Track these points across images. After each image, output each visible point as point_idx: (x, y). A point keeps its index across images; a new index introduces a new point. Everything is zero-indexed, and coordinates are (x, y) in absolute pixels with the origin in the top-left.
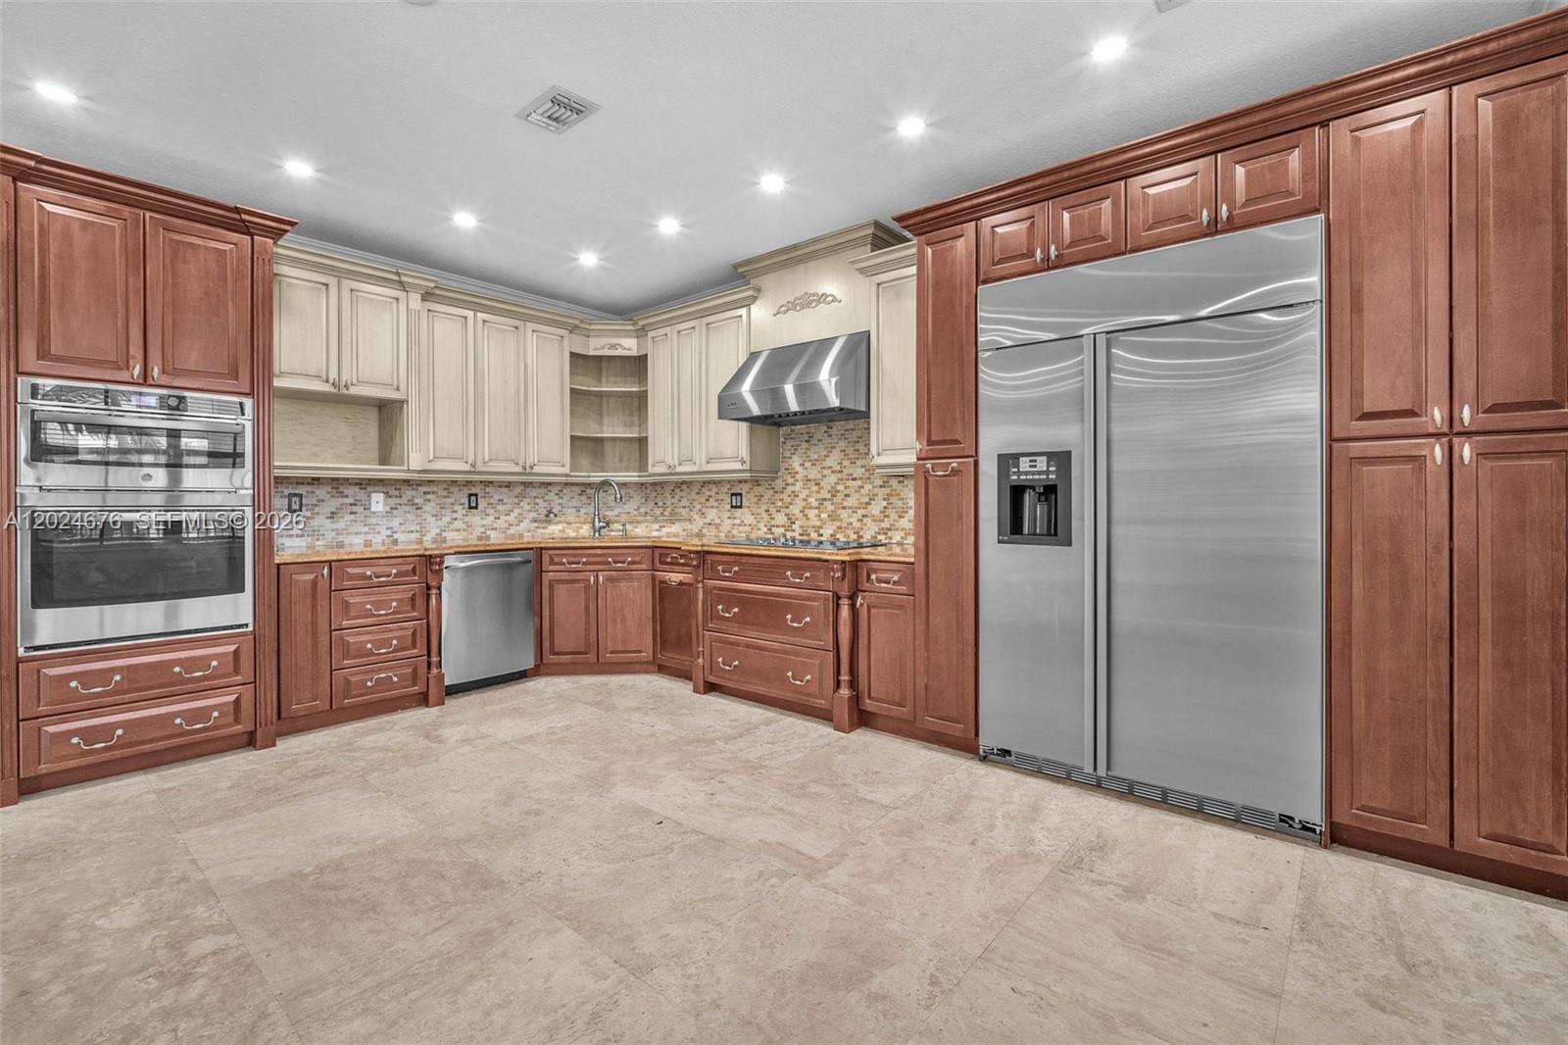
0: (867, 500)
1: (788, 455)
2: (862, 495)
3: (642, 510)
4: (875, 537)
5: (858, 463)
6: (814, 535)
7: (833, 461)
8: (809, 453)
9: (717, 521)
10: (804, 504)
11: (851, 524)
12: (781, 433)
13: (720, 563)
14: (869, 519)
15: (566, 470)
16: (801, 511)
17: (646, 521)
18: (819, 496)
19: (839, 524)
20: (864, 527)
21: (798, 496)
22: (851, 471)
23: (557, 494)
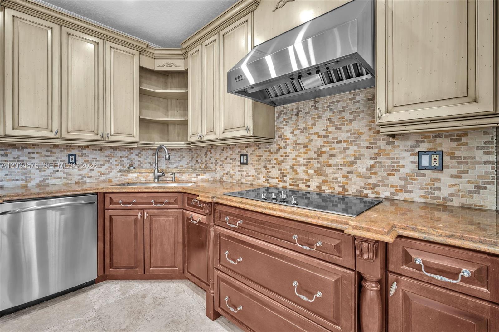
0: (353, 160)
1: (281, 126)
2: (348, 155)
3: (190, 165)
4: (361, 191)
5: (344, 128)
7: (319, 128)
8: (298, 124)
9: (232, 172)
10: (294, 162)
11: (336, 179)
12: (276, 110)
13: (227, 214)
14: (355, 176)
15: (137, 139)
16: (292, 168)
17: (188, 172)
18: (307, 156)
19: (324, 178)
20: (349, 182)
21: (288, 156)
22: (336, 135)
23: (136, 155)
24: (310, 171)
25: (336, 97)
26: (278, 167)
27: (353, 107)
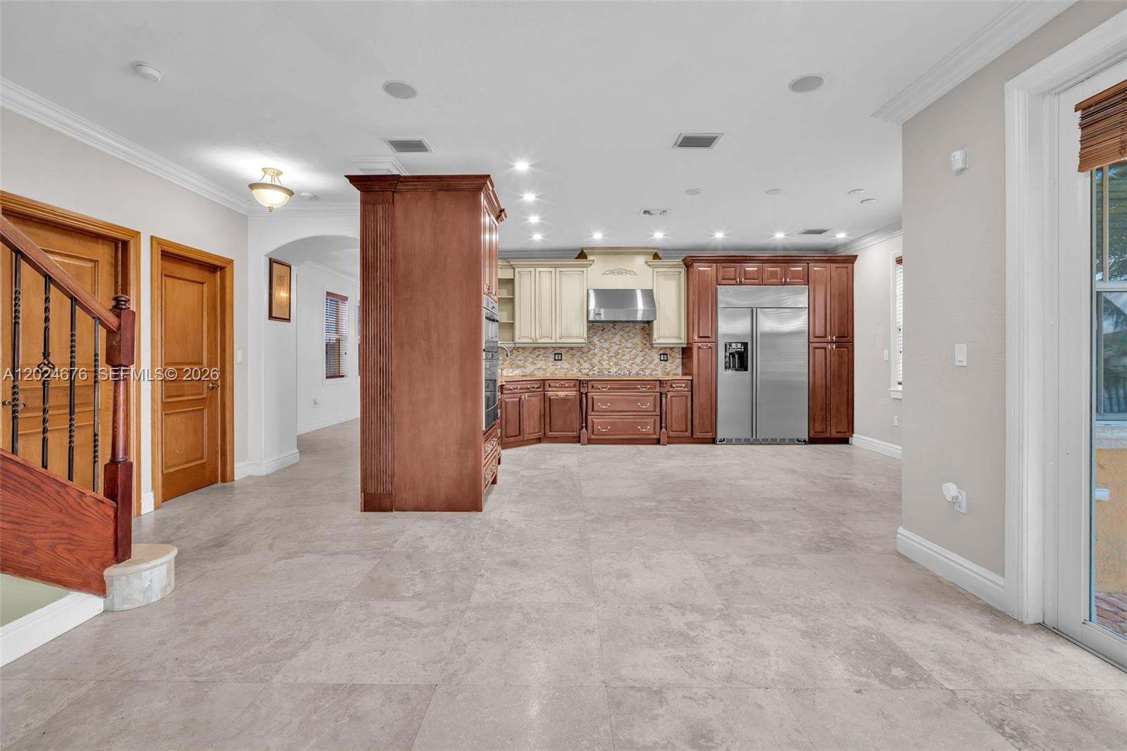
4: (638, 371)
5: (630, 341)
8: (603, 336)
10: (600, 358)
11: (626, 367)
14: (635, 365)
18: (608, 355)
22: (626, 344)
24: (611, 363)
25: (626, 325)
26: (588, 362)
27: (634, 331)
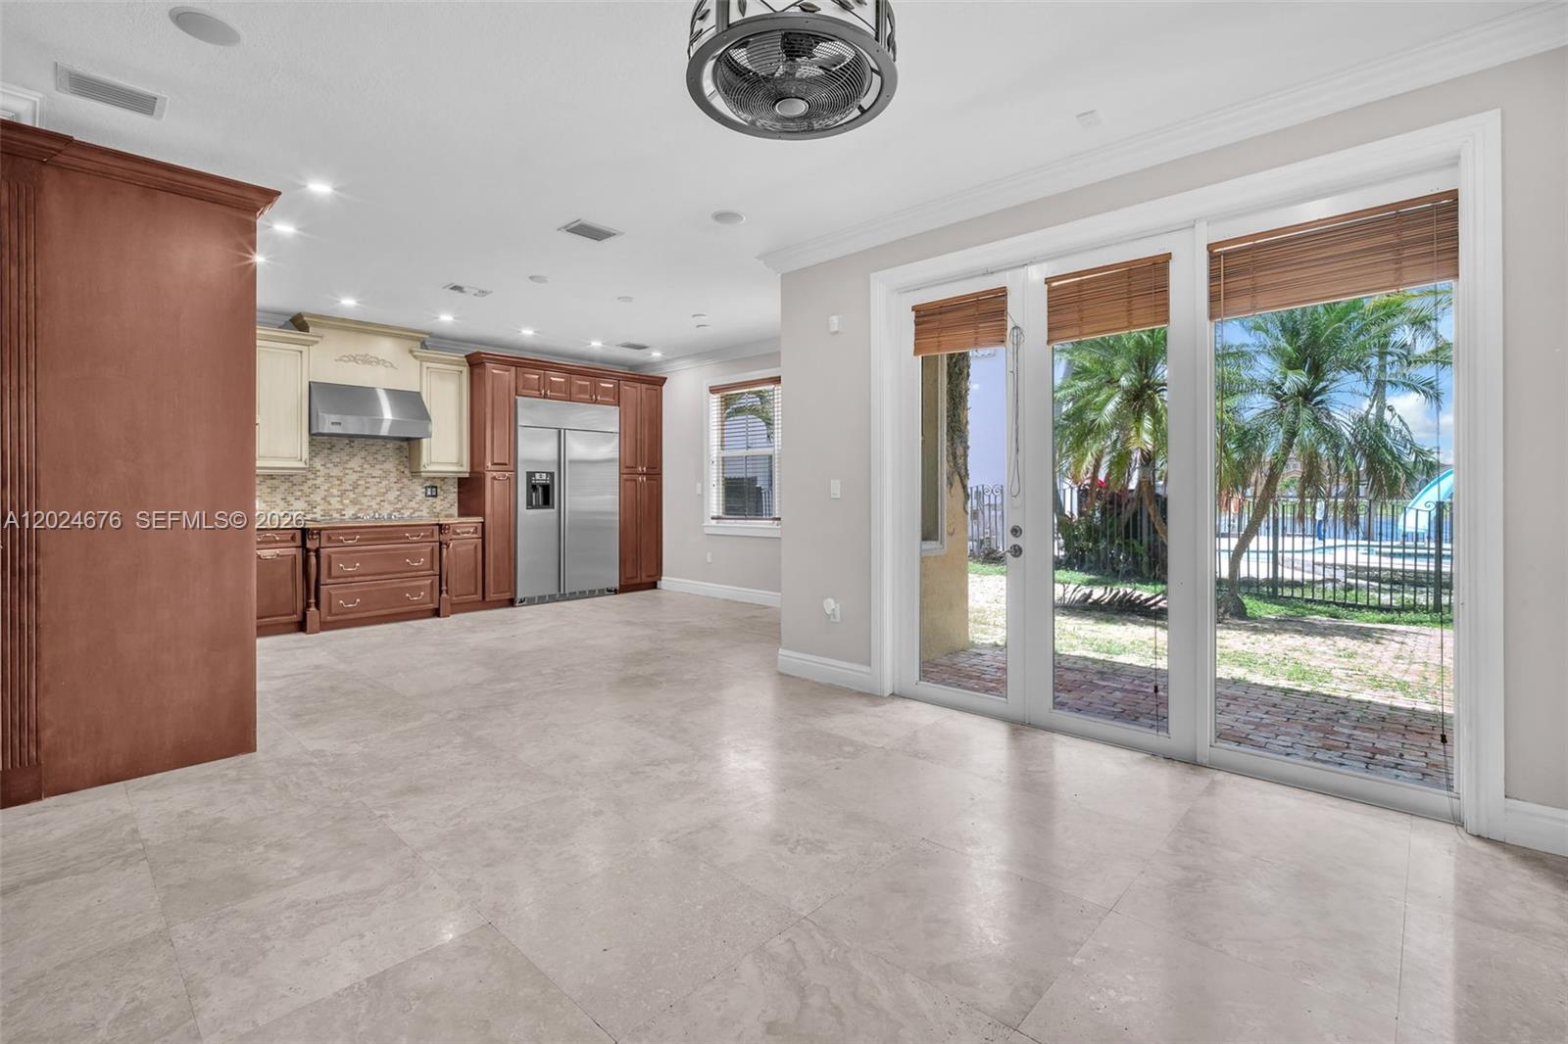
0: (385, 491)
2: (381, 488)
5: (377, 467)
6: (336, 515)
7: (355, 463)
8: (331, 457)
10: (326, 493)
11: (371, 506)
14: (386, 503)
18: (340, 488)
20: (382, 508)
22: (370, 472)
24: (345, 501)
25: (371, 442)
26: (303, 499)
27: (384, 452)
